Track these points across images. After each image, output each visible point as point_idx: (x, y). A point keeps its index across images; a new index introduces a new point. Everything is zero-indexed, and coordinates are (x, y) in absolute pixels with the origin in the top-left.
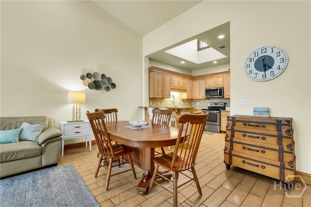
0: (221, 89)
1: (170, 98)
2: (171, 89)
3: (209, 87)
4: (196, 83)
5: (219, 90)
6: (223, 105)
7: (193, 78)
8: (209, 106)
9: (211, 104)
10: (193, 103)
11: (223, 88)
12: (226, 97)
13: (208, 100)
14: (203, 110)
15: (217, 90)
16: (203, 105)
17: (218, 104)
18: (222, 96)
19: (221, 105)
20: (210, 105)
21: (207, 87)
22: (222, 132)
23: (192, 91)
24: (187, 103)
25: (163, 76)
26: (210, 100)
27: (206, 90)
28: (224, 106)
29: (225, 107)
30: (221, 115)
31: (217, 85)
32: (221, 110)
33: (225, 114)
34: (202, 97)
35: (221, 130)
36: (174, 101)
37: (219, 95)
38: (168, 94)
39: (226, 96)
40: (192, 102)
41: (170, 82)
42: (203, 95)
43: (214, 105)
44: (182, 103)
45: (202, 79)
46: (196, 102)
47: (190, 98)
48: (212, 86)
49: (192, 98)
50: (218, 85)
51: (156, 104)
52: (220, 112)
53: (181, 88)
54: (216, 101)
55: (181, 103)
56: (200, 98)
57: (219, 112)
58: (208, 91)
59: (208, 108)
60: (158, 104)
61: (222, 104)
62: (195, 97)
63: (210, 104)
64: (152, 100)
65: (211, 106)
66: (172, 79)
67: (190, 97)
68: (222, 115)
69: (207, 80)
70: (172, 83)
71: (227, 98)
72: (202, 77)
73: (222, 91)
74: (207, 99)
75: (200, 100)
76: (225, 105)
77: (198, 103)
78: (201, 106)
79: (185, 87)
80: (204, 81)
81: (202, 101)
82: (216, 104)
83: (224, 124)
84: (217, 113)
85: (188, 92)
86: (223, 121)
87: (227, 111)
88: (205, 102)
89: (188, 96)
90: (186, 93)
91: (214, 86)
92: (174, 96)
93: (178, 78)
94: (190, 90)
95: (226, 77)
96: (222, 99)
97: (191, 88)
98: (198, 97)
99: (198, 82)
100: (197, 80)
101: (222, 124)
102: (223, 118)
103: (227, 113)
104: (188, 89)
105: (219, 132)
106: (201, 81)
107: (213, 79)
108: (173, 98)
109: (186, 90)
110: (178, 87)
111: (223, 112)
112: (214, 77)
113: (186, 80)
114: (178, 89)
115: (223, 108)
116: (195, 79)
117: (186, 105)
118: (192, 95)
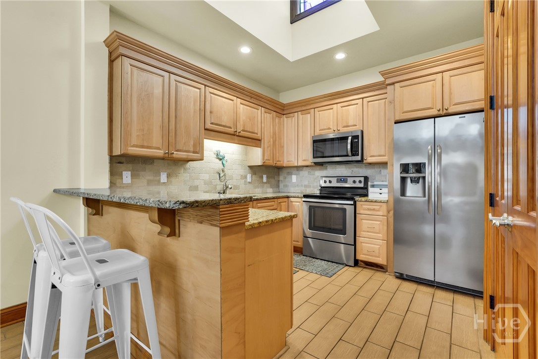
0: (357, 137)
1: (202, 159)
2: (205, 129)
3: (323, 132)
4: (289, 123)
5: (350, 138)
6: (360, 182)
7: (281, 110)
8: (323, 185)
9: (327, 179)
10: (281, 178)
11: (362, 132)
13: (320, 170)
14: (305, 196)
15: (346, 138)
16: (306, 183)
17: (345, 181)
18: (359, 158)
19: (354, 182)
20: (325, 182)
21: (318, 132)
22: (360, 262)
23: (277, 144)
24: (265, 177)
25: (173, 83)
26: (326, 169)
27: (315, 142)
28: (362, 185)
29: (366, 188)
30: (357, 212)
31: (344, 127)
32: (356, 199)
33: (369, 209)
34: (304, 160)
35: (357, 258)
36: (223, 171)
37: (350, 154)
38: (194, 146)
39: (371, 156)
40: (279, 175)
41: (202, 108)
42: (306, 156)
43: (335, 184)
44: (249, 177)
45: (305, 112)
46: (290, 174)
47: (271, 163)
48: (329, 129)
49: (279, 164)
50: (347, 126)
51: (151, 178)
52: (355, 205)
53: (243, 131)
54: (342, 171)
55: (246, 177)
56: (299, 164)
57: (352, 202)
58: (319, 144)
59: (321, 190)
60: (159, 180)
61: (357, 179)
62: (285, 161)
63: (324, 179)
64: (130, 166)
65: (328, 185)
66: (208, 98)
67: (271, 161)
68: (362, 212)
69: (317, 113)
70: (211, 112)
71: (370, 164)
72: (304, 106)
73: (358, 142)
74: (318, 167)
75: (299, 168)
76: (366, 184)
77: (294, 178)
78: (302, 185)
79: (256, 132)
80: (309, 115)
81: (305, 173)
82: (341, 180)
83: (366, 242)
84: (345, 206)
85: (266, 146)
86: (364, 231)
87: (375, 202)
88: (311, 175)
89: (266, 158)
90: (261, 147)
91: (336, 130)
92: (221, 154)
93: (233, 100)
94: (270, 141)
95: (369, 102)
96: (358, 167)
97: (276, 135)
98: (293, 160)
99: (295, 119)
100: (292, 115)
101: (361, 241)
102: (364, 221)
103: (376, 206)
104: (264, 138)
105: (352, 263)
106: (301, 116)
107: (332, 109)
108: (221, 162)
109: (259, 140)
110: (231, 128)
111: (361, 203)
112: (337, 103)
113: (258, 110)
114: (233, 133)
115: (363, 192)
116: (285, 113)
117: (263, 182)
118: (277, 154)
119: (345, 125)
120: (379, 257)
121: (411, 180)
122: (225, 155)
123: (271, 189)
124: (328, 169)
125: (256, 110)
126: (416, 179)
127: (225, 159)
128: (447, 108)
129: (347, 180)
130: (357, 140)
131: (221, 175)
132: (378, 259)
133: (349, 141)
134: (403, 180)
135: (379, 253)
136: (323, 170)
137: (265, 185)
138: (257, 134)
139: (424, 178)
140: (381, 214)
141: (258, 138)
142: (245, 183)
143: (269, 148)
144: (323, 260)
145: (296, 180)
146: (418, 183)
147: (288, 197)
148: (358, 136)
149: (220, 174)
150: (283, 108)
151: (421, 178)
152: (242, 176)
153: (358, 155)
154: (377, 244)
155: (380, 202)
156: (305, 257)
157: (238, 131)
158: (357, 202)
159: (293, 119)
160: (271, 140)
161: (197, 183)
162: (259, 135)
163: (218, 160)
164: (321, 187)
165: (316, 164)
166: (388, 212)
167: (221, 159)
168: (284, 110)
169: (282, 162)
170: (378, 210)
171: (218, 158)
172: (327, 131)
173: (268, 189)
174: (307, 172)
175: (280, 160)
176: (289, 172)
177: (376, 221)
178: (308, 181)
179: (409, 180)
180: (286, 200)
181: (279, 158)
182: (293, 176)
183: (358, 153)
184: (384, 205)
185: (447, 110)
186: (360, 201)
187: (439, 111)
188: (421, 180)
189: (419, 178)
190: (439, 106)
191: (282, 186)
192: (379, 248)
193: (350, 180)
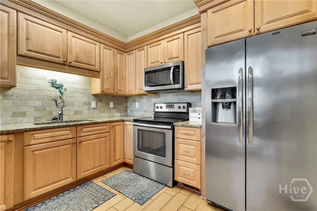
2: (18, 56)
3: (153, 65)
4: (129, 58)
5: (172, 68)
6: (184, 107)
7: (124, 49)
8: (156, 110)
9: (159, 106)
10: (129, 105)
11: (183, 63)
12: (189, 87)
13: (155, 98)
14: (135, 121)
15: (169, 69)
16: (146, 109)
18: (180, 86)
19: (179, 107)
20: (157, 108)
21: (149, 65)
23: (118, 76)
24: (111, 104)
27: (147, 73)
28: (185, 110)
29: (188, 113)
30: (175, 136)
31: (169, 59)
32: (175, 124)
33: (185, 134)
34: (140, 89)
35: (175, 180)
37: (172, 83)
39: (191, 84)
40: (127, 102)
43: (164, 109)
44: (93, 104)
45: (141, 49)
48: (158, 61)
50: (172, 59)
52: (173, 129)
53: (75, 61)
54: (171, 98)
55: (90, 104)
56: (137, 93)
57: (170, 127)
61: (182, 105)
62: (127, 91)
65: (159, 110)
66: (22, 24)
67: (112, 90)
68: (179, 136)
69: (149, 49)
71: (192, 91)
72: (140, 43)
73: (179, 71)
74: (154, 96)
75: (141, 96)
76: (188, 109)
78: (142, 110)
79: (93, 63)
80: (143, 51)
82: (169, 106)
83: (182, 165)
84: (165, 131)
85: (105, 77)
86: (181, 155)
87: (190, 127)
88: (149, 102)
89: (105, 87)
90: (99, 78)
91: (163, 62)
92: (57, 83)
93: (62, 32)
94: (110, 73)
95: (188, 35)
96: (184, 95)
97: (117, 68)
98: (133, 90)
99: (133, 56)
100: (131, 52)
101: (178, 163)
102: (181, 145)
103: (191, 131)
104: (103, 70)
105: (170, 184)
106: (138, 53)
107: (160, 44)
108: (58, 90)
109: (98, 72)
110: (59, 58)
111: (179, 128)
112: (164, 39)
113: (96, 45)
114: (62, 63)
115: (184, 117)
116: (127, 50)
117: (109, 108)
118: (119, 85)
119: (170, 57)
120: (194, 181)
121: (223, 106)
122: (63, 84)
123: (119, 113)
124: (161, 97)
125: (94, 46)
126: (227, 105)
127: (64, 87)
128: (258, 28)
129: (174, 106)
130: (178, 70)
131: (58, 102)
132: (193, 182)
133: (172, 71)
134: (215, 105)
135: (194, 176)
136: (157, 98)
137: (112, 110)
138: (94, 66)
139: (235, 103)
140: (196, 139)
141: (96, 70)
142: (89, 109)
143: (110, 79)
144: (148, 178)
145: (139, 106)
146: (229, 108)
147: (124, 121)
148: (179, 66)
149: (56, 101)
150: (124, 47)
151: (232, 104)
152: (84, 103)
153: (179, 83)
154: (192, 167)
155: (194, 127)
156: (134, 174)
157: (68, 62)
158: (175, 127)
159: (133, 55)
160: (112, 72)
161: (23, 109)
162: (97, 67)
163: (54, 89)
164: (155, 112)
165: (149, 92)
166: (202, 137)
167: (57, 88)
168: (126, 49)
169: (124, 92)
170: (193, 135)
171: (54, 87)
172: (156, 63)
173: (115, 114)
174: (146, 99)
175: (122, 89)
176: (133, 100)
177: (191, 145)
178: (147, 107)
179: (220, 106)
180: (121, 123)
181: (120, 88)
182: (136, 103)
183: (179, 82)
184: (198, 130)
185: (258, 29)
186: (178, 126)
187: (250, 32)
188: (232, 106)
189: (230, 104)
190: (251, 27)
191: (130, 111)
192: (194, 172)
193: (176, 106)
